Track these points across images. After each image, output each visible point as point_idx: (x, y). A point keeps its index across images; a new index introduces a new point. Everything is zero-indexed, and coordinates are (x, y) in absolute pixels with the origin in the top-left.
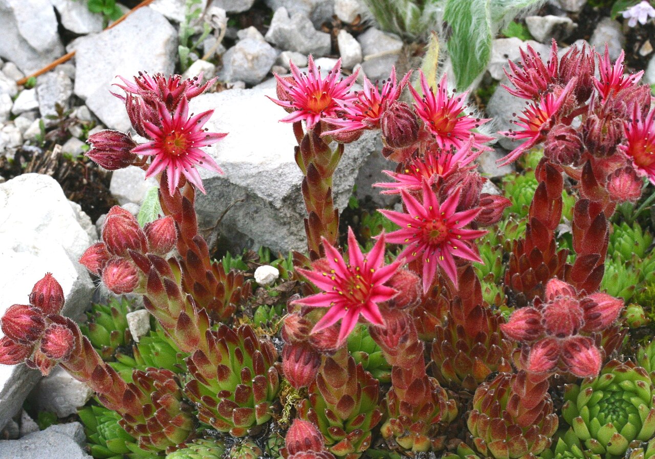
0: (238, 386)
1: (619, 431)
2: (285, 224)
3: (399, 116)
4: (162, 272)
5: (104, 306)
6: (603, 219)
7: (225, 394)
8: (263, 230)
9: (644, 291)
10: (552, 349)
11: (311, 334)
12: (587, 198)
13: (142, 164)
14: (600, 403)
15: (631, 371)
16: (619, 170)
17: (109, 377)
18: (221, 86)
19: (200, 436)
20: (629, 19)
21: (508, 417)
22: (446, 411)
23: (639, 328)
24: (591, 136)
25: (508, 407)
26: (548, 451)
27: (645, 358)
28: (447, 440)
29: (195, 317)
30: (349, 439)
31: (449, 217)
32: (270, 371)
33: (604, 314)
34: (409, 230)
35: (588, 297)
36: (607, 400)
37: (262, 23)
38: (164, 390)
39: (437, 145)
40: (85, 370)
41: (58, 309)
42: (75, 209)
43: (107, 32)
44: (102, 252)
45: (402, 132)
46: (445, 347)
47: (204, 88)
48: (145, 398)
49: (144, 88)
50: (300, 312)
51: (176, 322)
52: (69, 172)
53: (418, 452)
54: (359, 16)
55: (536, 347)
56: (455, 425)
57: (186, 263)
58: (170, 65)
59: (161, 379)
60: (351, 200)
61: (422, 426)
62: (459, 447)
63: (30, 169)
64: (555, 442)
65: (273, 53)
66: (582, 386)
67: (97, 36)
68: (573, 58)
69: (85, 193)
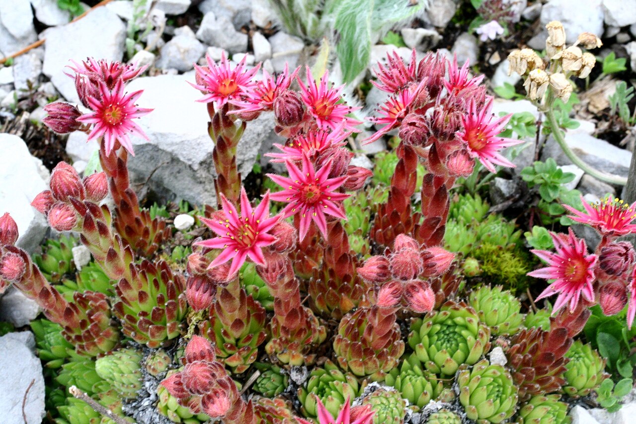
0: (154, 308)
1: (452, 356)
2: (201, 183)
3: (288, 102)
4: (96, 216)
5: (56, 241)
6: (445, 190)
7: (144, 314)
8: (184, 187)
9: (480, 248)
10: (396, 289)
11: (208, 269)
12: (432, 172)
13: (86, 130)
14: (438, 333)
15: (463, 310)
16: (457, 152)
17: (53, 296)
18: (159, 72)
19: (124, 346)
20: (481, 34)
21: (364, 341)
22: (317, 335)
23: (474, 277)
24: (436, 124)
25: (365, 334)
26: (395, 369)
27: (475, 300)
28: (317, 358)
29: (121, 251)
30: (239, 353)
31: (322, 182)
32: (180, 297)
33: (439, 264)
34: (290, 191)
35: (427, 250)
36: (444, 332)
37: (194, 24)
38: (97, 309)
39: (316, 126)
40: (33, 290)
41: (13, 241)
42: (37, 164)
43: (71, 25)
44: (49, 198)
45: (290, 114)
46: (319, 284)
47: (137, 73)
48: (81, 315)
49: (90, 70)
50: (201, 251)
51: (106, 255)
52: (34, 134)
53: (294, 366)
54: (270, 22)
55: (384, 287)
56: (324, 346)
57: (119, 209)
58: (119, 53)
59: (95, 300)
60: (255, 166)
61: (297, 346)
62: (326, 364)
63: (4, 130)
64: (401, 363)
65: (201, 48)
66: (424, 320)
67: (62, 28)
68: (429, 62)
69: (46, 151)
